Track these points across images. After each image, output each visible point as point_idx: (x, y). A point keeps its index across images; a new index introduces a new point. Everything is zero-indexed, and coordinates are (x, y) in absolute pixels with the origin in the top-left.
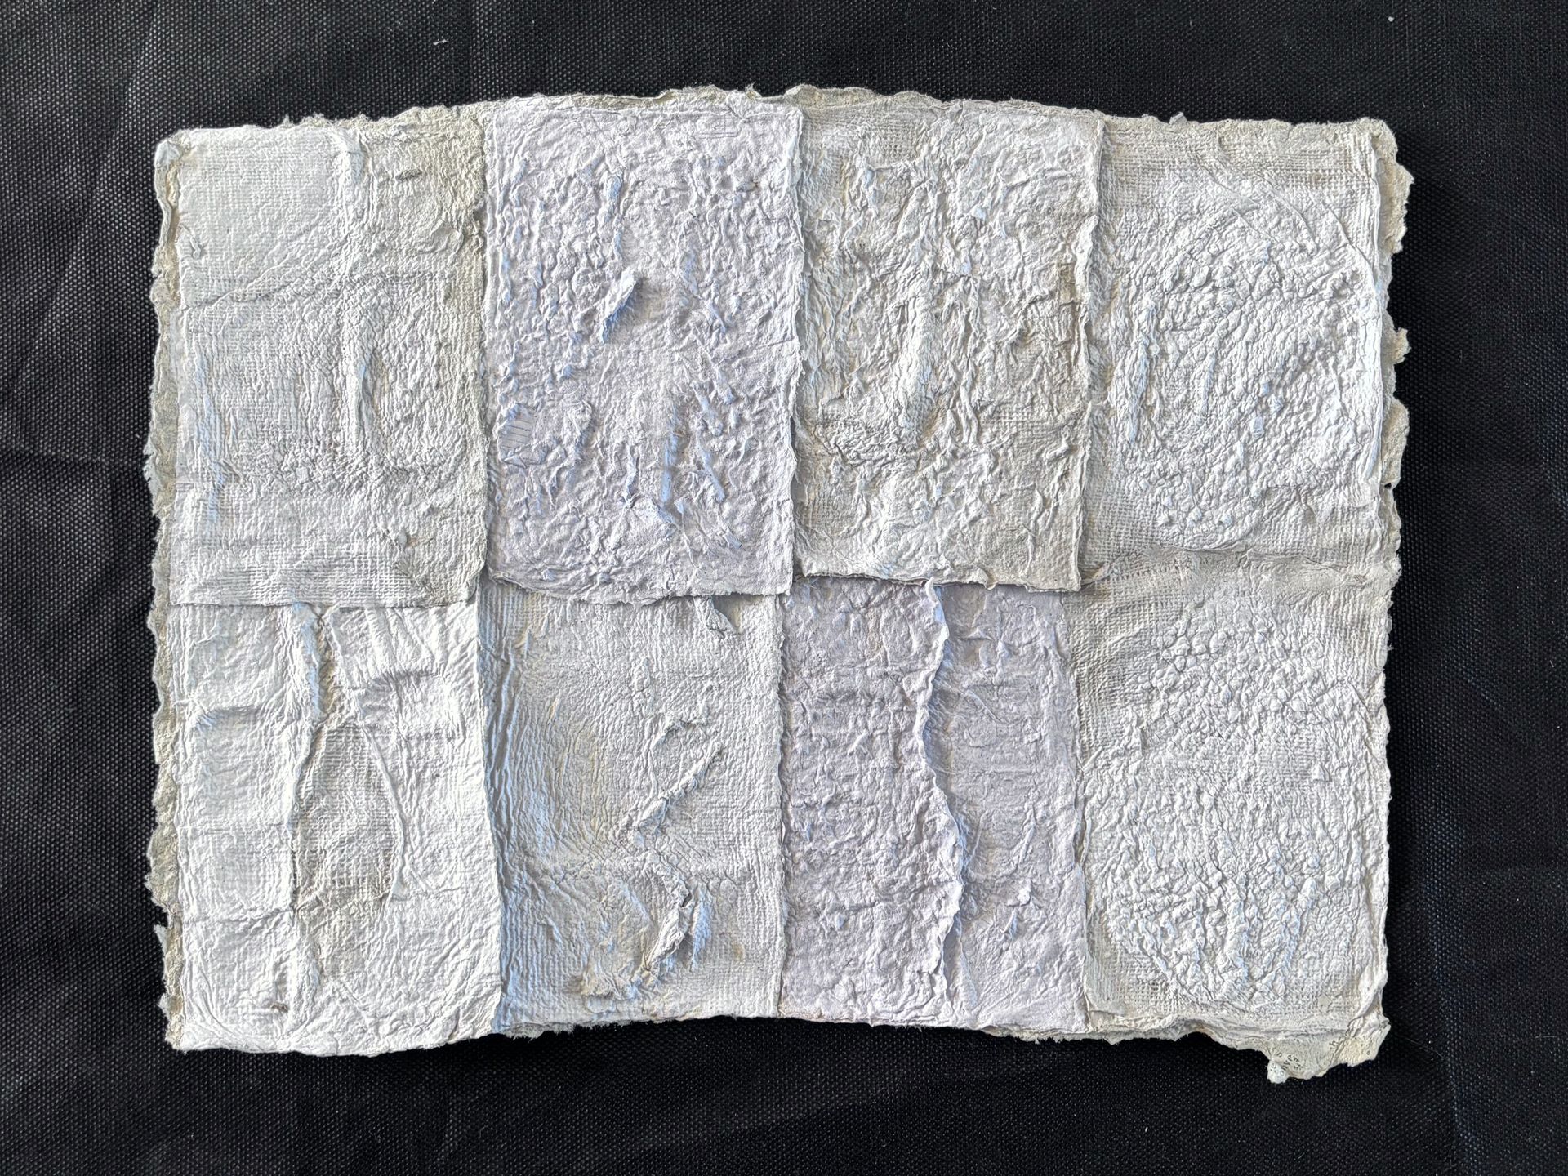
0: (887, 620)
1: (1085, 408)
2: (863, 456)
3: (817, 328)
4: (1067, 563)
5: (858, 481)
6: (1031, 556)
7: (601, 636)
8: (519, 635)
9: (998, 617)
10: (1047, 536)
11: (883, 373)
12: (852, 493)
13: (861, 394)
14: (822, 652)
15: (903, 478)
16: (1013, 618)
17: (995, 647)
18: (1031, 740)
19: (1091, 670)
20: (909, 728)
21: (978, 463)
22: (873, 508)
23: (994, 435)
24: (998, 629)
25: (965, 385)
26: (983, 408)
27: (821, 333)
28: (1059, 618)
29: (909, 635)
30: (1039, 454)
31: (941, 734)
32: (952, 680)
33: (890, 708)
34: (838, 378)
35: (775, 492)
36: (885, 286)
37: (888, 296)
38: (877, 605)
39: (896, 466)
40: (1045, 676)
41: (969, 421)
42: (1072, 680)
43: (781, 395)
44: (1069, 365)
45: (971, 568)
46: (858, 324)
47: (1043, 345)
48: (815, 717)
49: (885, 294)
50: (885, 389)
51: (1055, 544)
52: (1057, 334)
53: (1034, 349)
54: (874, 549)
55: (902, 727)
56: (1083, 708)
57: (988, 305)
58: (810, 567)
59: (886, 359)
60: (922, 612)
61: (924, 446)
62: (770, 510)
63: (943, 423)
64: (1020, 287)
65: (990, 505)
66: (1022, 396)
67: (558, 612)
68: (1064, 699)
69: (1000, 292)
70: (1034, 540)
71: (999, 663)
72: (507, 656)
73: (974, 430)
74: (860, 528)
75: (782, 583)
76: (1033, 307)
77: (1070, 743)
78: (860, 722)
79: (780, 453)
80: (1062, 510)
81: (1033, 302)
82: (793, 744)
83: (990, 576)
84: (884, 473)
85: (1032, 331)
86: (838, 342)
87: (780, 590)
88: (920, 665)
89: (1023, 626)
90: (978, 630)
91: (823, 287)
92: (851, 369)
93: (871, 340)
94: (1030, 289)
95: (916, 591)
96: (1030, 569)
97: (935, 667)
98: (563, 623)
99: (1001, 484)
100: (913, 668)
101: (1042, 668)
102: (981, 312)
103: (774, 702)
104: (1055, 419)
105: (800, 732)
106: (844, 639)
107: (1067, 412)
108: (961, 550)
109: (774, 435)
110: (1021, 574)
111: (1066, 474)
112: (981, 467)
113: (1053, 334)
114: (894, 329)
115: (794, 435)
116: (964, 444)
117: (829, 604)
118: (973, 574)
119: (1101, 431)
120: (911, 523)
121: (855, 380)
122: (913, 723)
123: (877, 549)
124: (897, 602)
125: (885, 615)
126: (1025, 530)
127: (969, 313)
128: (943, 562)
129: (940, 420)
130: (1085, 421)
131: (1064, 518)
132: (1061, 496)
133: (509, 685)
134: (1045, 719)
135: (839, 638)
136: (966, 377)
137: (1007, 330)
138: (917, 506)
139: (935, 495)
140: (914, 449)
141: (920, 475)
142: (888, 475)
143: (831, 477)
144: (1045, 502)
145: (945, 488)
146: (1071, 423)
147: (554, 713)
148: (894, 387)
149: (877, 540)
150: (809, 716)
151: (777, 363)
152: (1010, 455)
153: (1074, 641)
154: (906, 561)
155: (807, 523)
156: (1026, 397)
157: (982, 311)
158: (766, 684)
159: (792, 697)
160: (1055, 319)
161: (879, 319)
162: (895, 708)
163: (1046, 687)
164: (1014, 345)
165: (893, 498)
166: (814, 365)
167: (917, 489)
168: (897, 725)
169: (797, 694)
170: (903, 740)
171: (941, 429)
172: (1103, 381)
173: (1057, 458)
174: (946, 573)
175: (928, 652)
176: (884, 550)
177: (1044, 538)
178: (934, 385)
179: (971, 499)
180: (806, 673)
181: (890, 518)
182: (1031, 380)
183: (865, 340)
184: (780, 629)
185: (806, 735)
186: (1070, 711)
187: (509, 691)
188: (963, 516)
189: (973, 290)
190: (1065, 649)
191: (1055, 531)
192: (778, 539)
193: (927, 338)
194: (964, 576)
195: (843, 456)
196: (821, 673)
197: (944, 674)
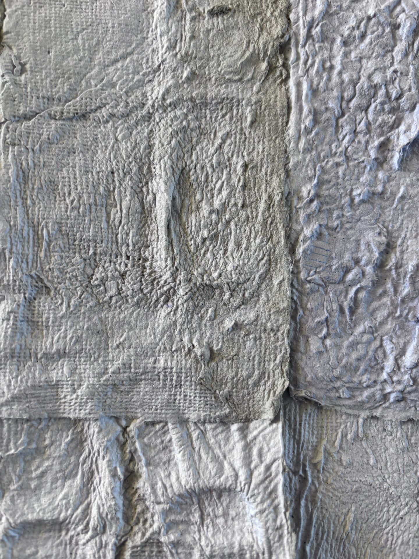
7: (392, 450)
8: (315, 450)
67: (351, 427)
72: (305, 471)
98: (356, 437)
133: (306, 500)
147: (348, 528)
187: (306, 506)
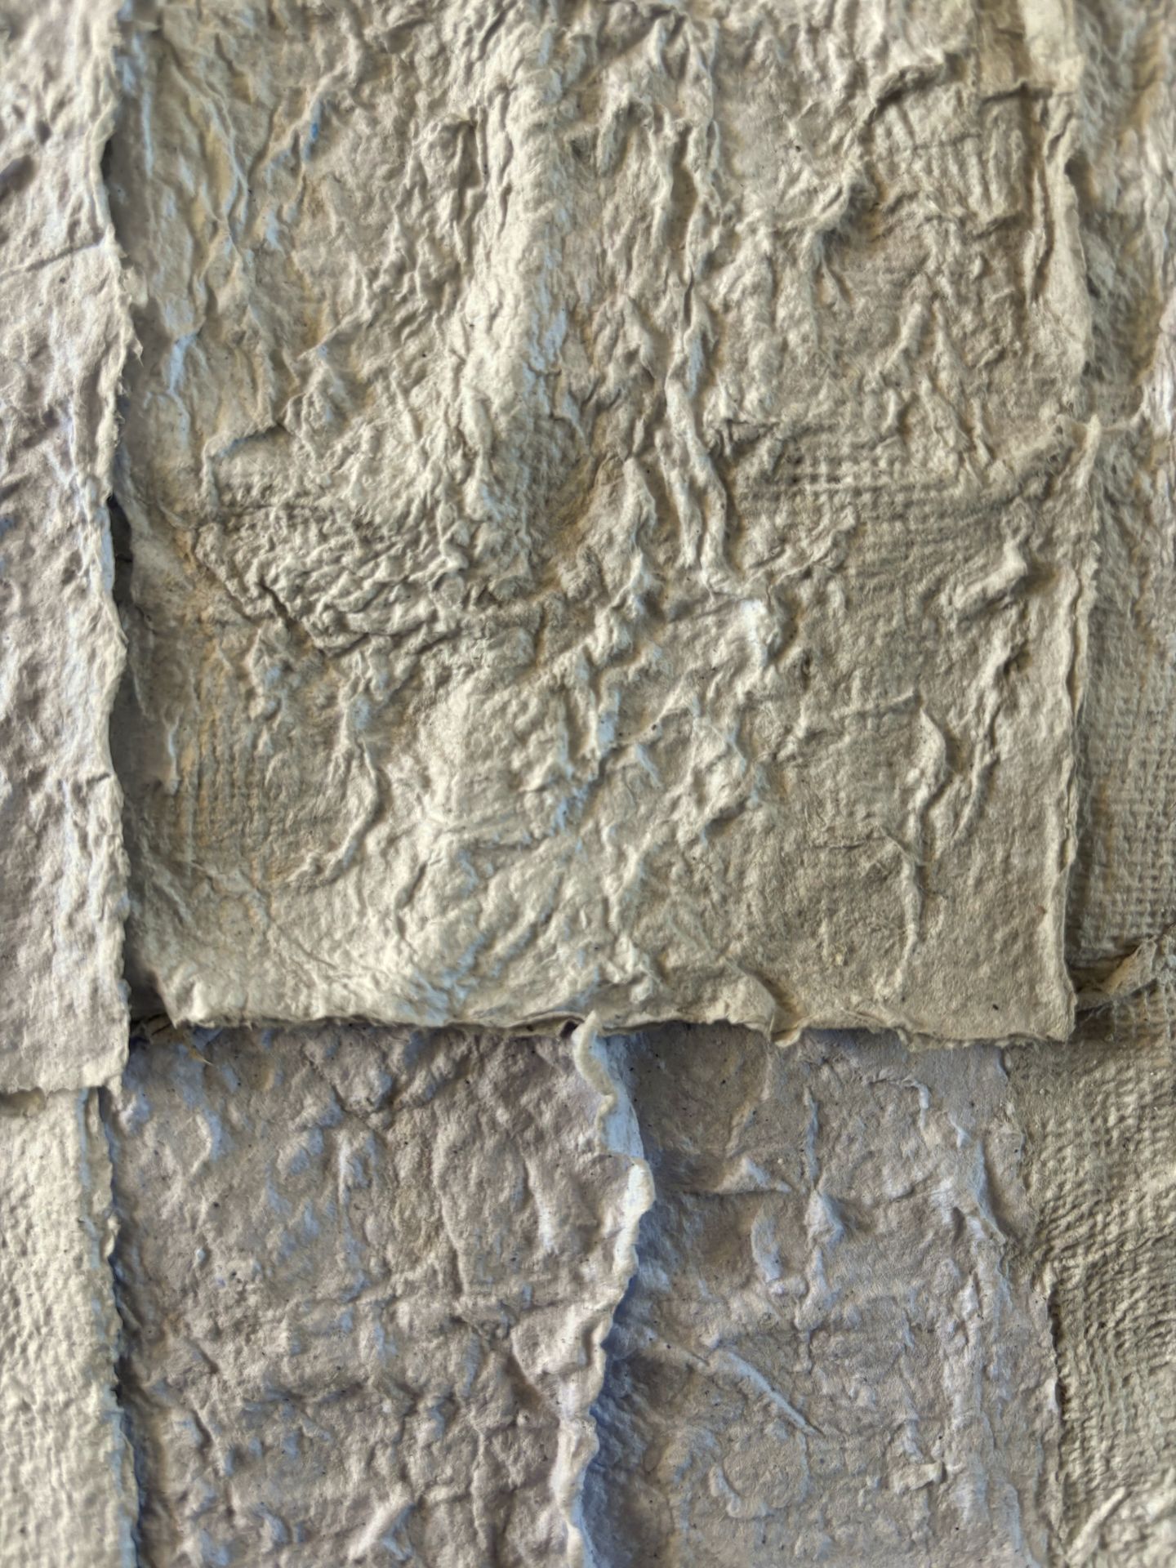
0: (454, 1151)
1: (1079, 437)
2: (355, 620)
3: (186, 206)
4: (1029, 948)
5: (343, 705)
6: (911, 928)
9: (809, 1120)
10: (964, 864)
11: (412, 348)
12: (329, 743)
13: (340, 418)
14: (244, 1266)
15: (490, 688)
16: (855, 1124)
17: (800, 1212)
18: (913, 1482)
19: (1094, 1271)
20: (538, 1476)
21: (730, 633)
22: (397, 790)
23: (781, 540)
24: (809, 1158)
25: (679, 374)
26: (743, 448)
27: (199, 219)
28: (997, 1113)
29: (526, 1195)
30: (930, 595)
31: (638, 1484)
32: (670, 1325)
33: (479, 1421)
34: (264, 368)
35: (69, 751)
36: (409, 68)
37: (422, 99)
38: (421, 1102)
39: (467, 650)
40: (954, 1292)
41: (697, 495)
42: (1039, 1299)
43: (71, 428)
44: (1018, 301)
45: (718, 976)
46: (325, 191)
47: (930, 237)
48: (238, 1457)
49: (410, 93)
50: (418, 396)
51: (990, 887)
52: (974, 201)
53: (899, 251)
54: (401, 927)
55: (515, 1475)
56: (1073, 1384)
57: (746, 116)
58: (185, 996)
59: (420, 302)
60: (566, 1117)
61: (554, 581)
62: (54, 812)
63: (615, 501)
64: (848, 49)
65: (774, 768)
66: (869, 405)
68: (1013, 1358)
69: (782, 73)
70: (921, 875)
71: (815, 1263)
73: (716, 525)
74: (358, 858)
75: (99, 1050)
76: (892, 114)
77: (1032, 1484)
78: (383, 1462)
79: (76, 623)
80: (1010, 776)
81: (893, 96)
82: (176, 1537)
83: (781, 997)
84: (430, 675)
85: (892, 194)
86: (261, 251)
87: (93, 1076)
88: (563, 1288)
89: (887, 1144)
90: (745, 1166)
91: (198, 68)
92: (308, 339)
93: (369, 241)
94: (882, 52)
95: (544, 1051)
96: (910, 973)
97: (611, 1293)
99: (807, 699)
100: (542, 1296)
101: (946, 1269)
102: (721, 136)
103: (103, 1419)
104: (983, 476)
105: (192, 1505)
106: (317, 1215)
107: (1019, 451)
108: (686, 917)
109: (59, 564)
110: (880, 990)
111: (1019, 659)
112: (741, 643)
113: (962, 200)
114: (444, 206)
115: (124, 559)
116: (684, 572)
117: (266, 1106)
118: (725, 993)
119: (1126, 514)
120: (517, 836)
121: (321, 371)
122: (548, 1461)
123: (412, 927)
124: (485, 1089)
125: (447, 1134)
126: (890, 847)
127: (684, 134)
128: (628, 959)
129: (601, 494)
130: (1080, 479)
131: (1016, 803)
132: (1005, 730)
134: (956, 1422)
135: (301, 1215)
136: (682, 345)
137: (811, 194)
138: (536, 779)
139: (595, 743)
140: (521, 592)
141: (544, 679)
142: (444, 679)
143: (251, 694)
144: (955, 755)
145: (628, 717)
146: (1035, 487)
148: (446, 390)
149: (409, 896)
150: (219, 1456)
151: (54, 324)
152: (836, 600)
153: (1044, 1184)
154: (507, 962)
155: (177, 846)
156: (882, 408)
157: (726, 134)
158: (72, 1368)
159: (164, 1399)
160: (969, 146)
161: (395, 173)
162: (491, 1421)
163: (961, 1326)
164: (833, 240)
165: (457, 753)
166: (179, 324)
167: (536, 724)
168: (497, 1469)
169: (181, 1387)
170: (520, 1514)
171: (605, 523)
172: (1126, 350)
173: (988, 608)
174: (639, 992)
175: (587, 1248)
176: (432, 928)
177: (952, 869)
178: (576, 376)
179: (709, 753)
180: (200, 1326)
181: (451, 821)
182: (894, 355)
183: (351, 246)
184: (102, 1200)
185: (217, 1509)
186: (1030, 1392)
188: (687, 806)
189: (694, 63)
190: (1020, 1209)
191: (988, 845)
192: (81, 905)
193: (550, 222)
194: (697, 1000)
195: (291, 624)
196: (247, 1327)
197: (641, 1308)
